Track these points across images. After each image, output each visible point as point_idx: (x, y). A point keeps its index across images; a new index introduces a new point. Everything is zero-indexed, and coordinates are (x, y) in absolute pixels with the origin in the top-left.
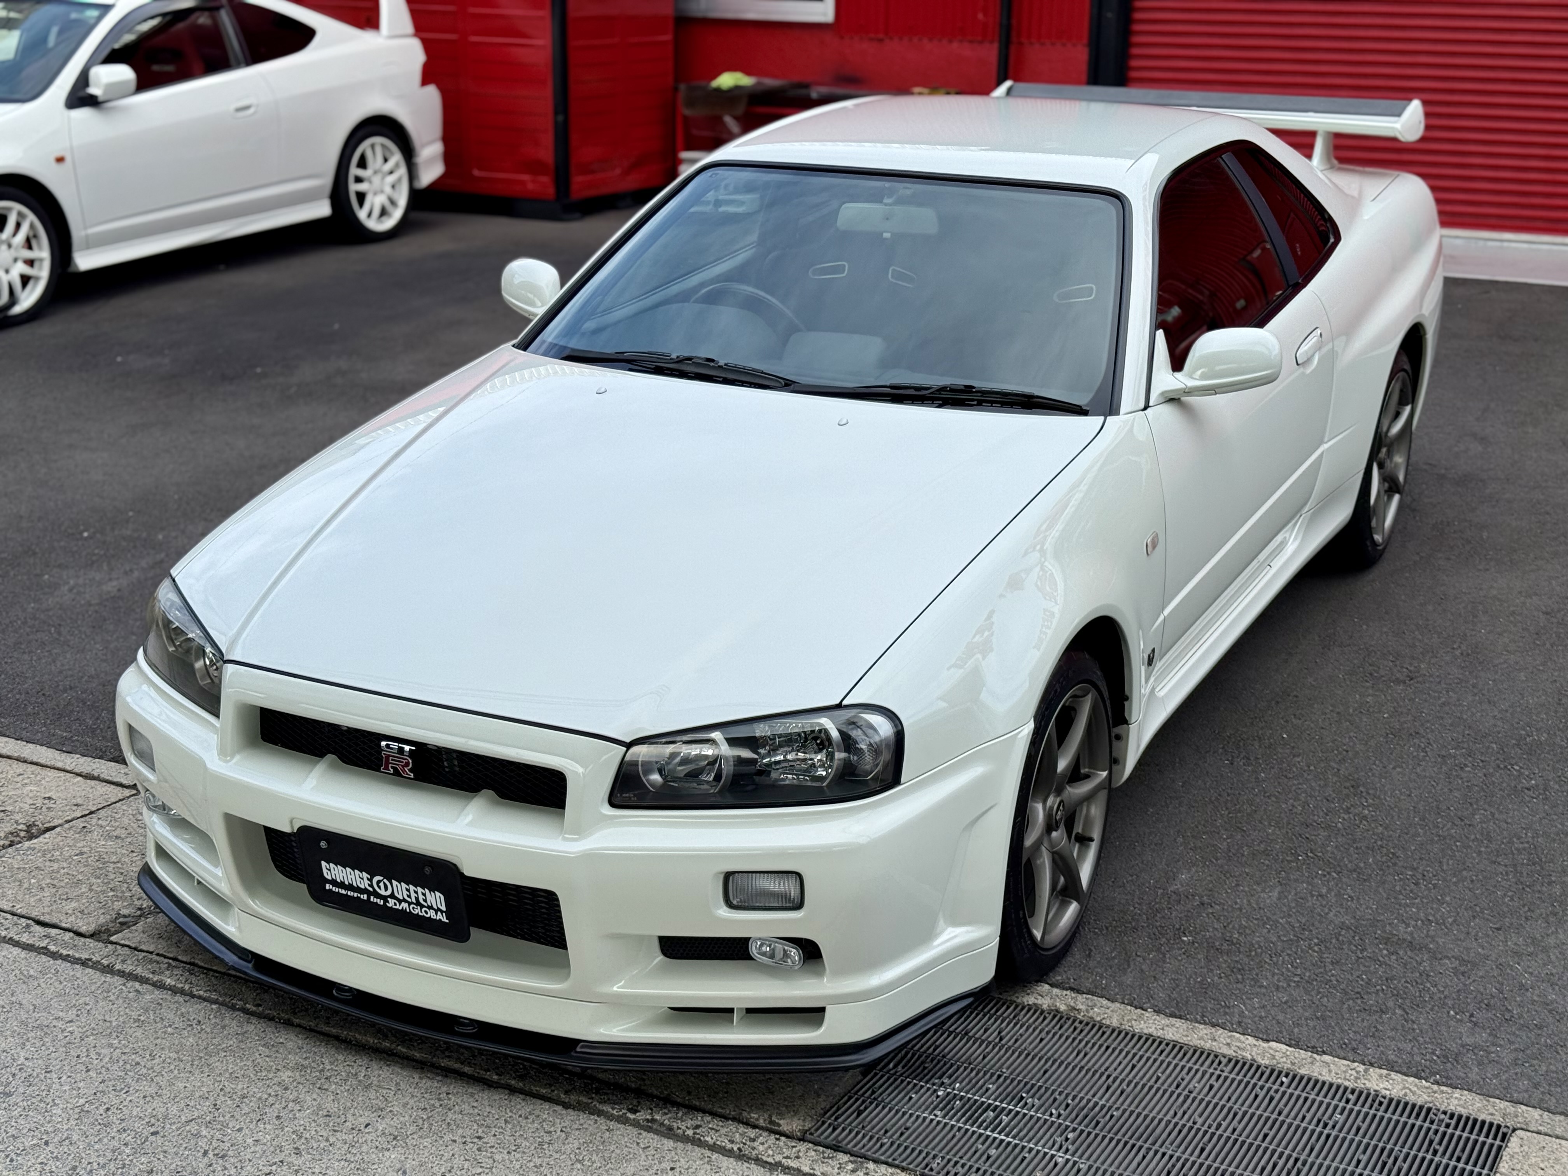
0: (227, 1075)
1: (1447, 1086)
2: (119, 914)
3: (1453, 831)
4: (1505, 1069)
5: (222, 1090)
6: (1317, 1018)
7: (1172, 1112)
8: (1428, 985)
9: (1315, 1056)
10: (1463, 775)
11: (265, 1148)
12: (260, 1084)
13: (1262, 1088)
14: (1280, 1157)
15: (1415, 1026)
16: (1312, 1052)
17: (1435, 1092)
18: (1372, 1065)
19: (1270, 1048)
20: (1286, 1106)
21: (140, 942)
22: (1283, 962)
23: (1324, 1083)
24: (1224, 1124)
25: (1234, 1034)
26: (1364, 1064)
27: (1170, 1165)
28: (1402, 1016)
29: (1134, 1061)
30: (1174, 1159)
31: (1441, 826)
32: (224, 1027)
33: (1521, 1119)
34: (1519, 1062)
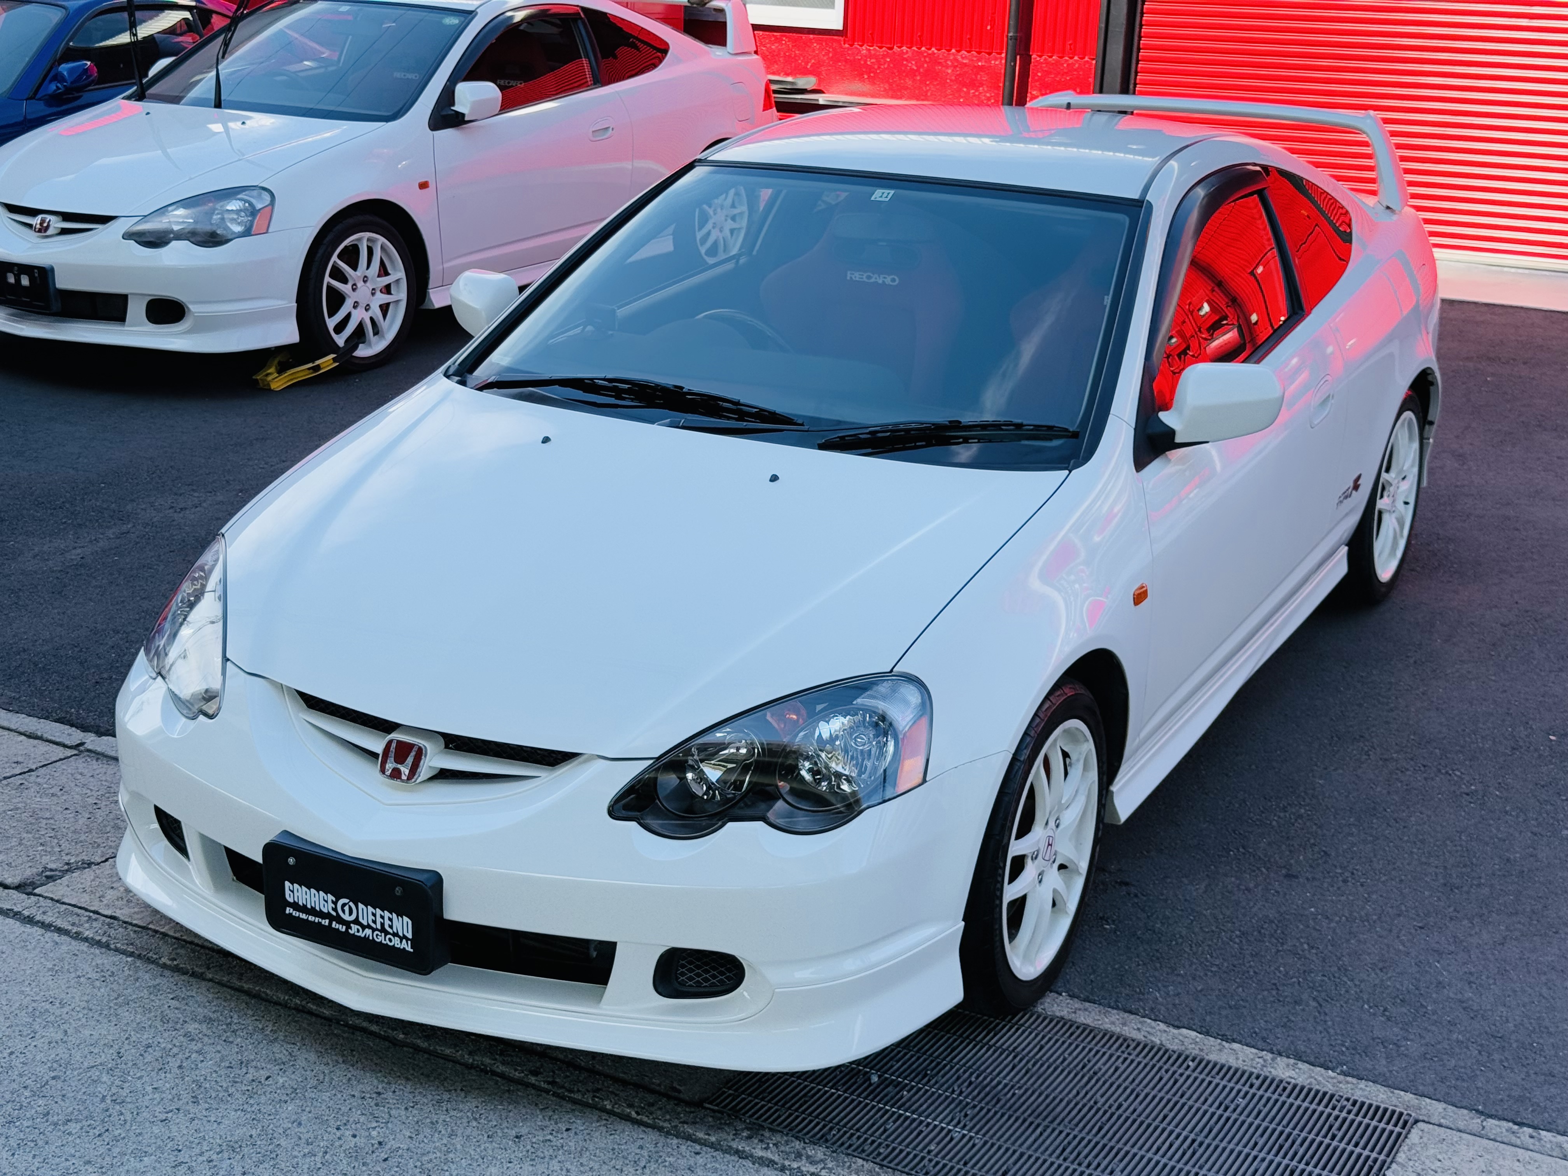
0: (135, 1025)
1: (1353, 1077)
2: (45, 868)
3: (1387, 832)
4: (1413, 1062)
5: (127, 1039)
6: (1230, 1007)
7: (1074, 1092)
8: (1345, 979)
9: (1224, 1043)
10: (1403, 778)
11: (164, 1095)
12: (166, 1035)
13: (1167, 1071)
14: (1177, 1138)
15: (1328, 1018)
16: (1222, 1040)
17: (1340, 1083)
18: (1280, 1054)
19: (1181, 1034)
20: (1189, 1088)
21: (63, 896)
22: (1203, 953)
23: (1230, 1068)
24: (1125, 1105)
25: (1146, 1019)
26: (1273, 1053)
27: (1066, 1142)
28: (1316, 1007)
29: (1043, 1042)
30: (1071, 1136)
31: (1375, 826)
32: (137, 980)
33: (1424, 1111)
34: (1428, 1056)
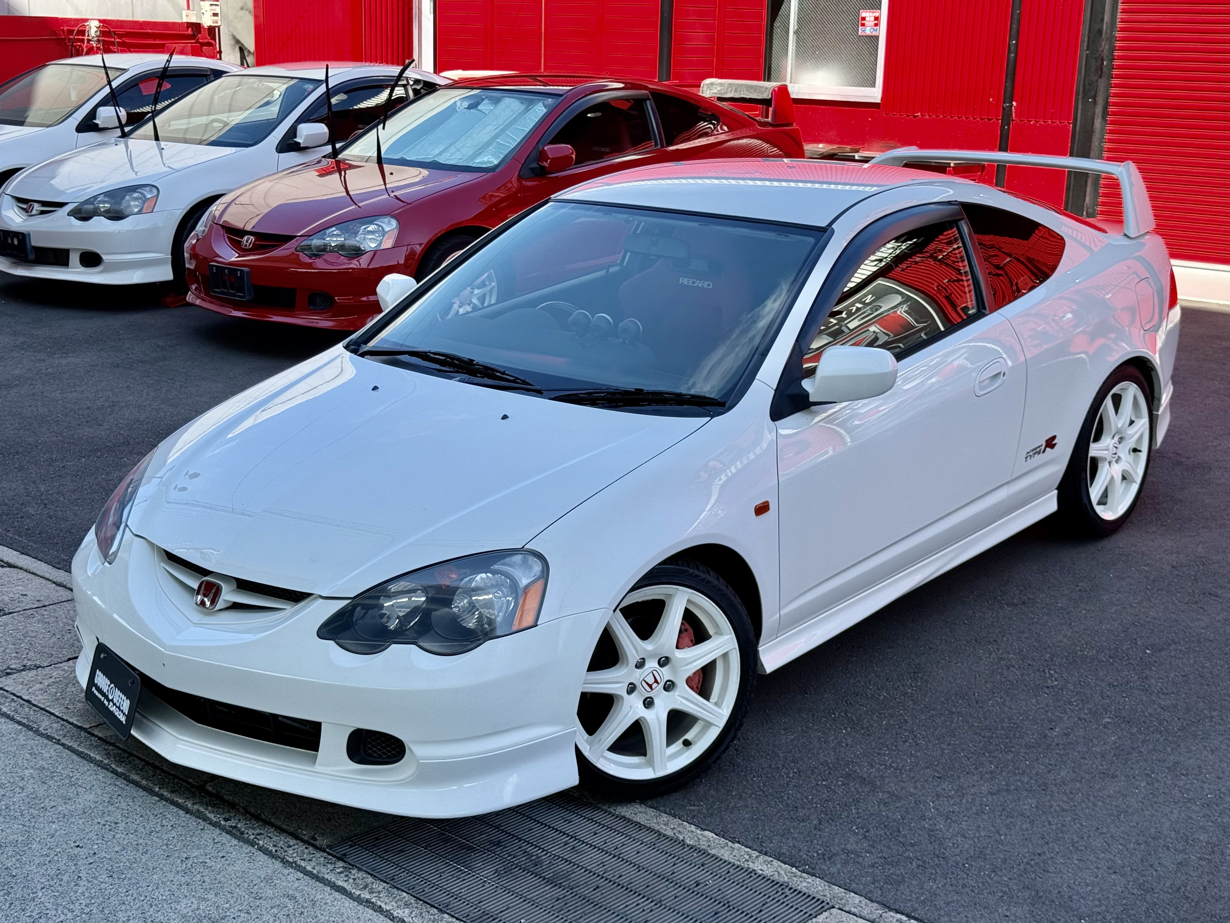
1: (808, 873)
2: (8, 667)
3: (964, 710)
4: (861, 868)
6: (752, 819)
7: (596, 864)
9: (730, 844)
10: (1006, 673)
15: (819, 833)
16: (730, 841)
17: (795, 877)
18: (766, 854)
19: (702, 835)
22: (759, 782)
23: (721, 860)
25: (684, 823)
26: (761, 853)
28: (815, 825)
29: (599, 831)
31: (958, 705)
33: (843, 902)
34: (877, 865)
